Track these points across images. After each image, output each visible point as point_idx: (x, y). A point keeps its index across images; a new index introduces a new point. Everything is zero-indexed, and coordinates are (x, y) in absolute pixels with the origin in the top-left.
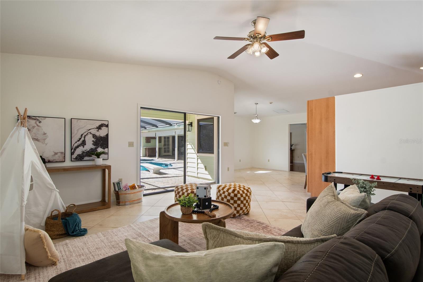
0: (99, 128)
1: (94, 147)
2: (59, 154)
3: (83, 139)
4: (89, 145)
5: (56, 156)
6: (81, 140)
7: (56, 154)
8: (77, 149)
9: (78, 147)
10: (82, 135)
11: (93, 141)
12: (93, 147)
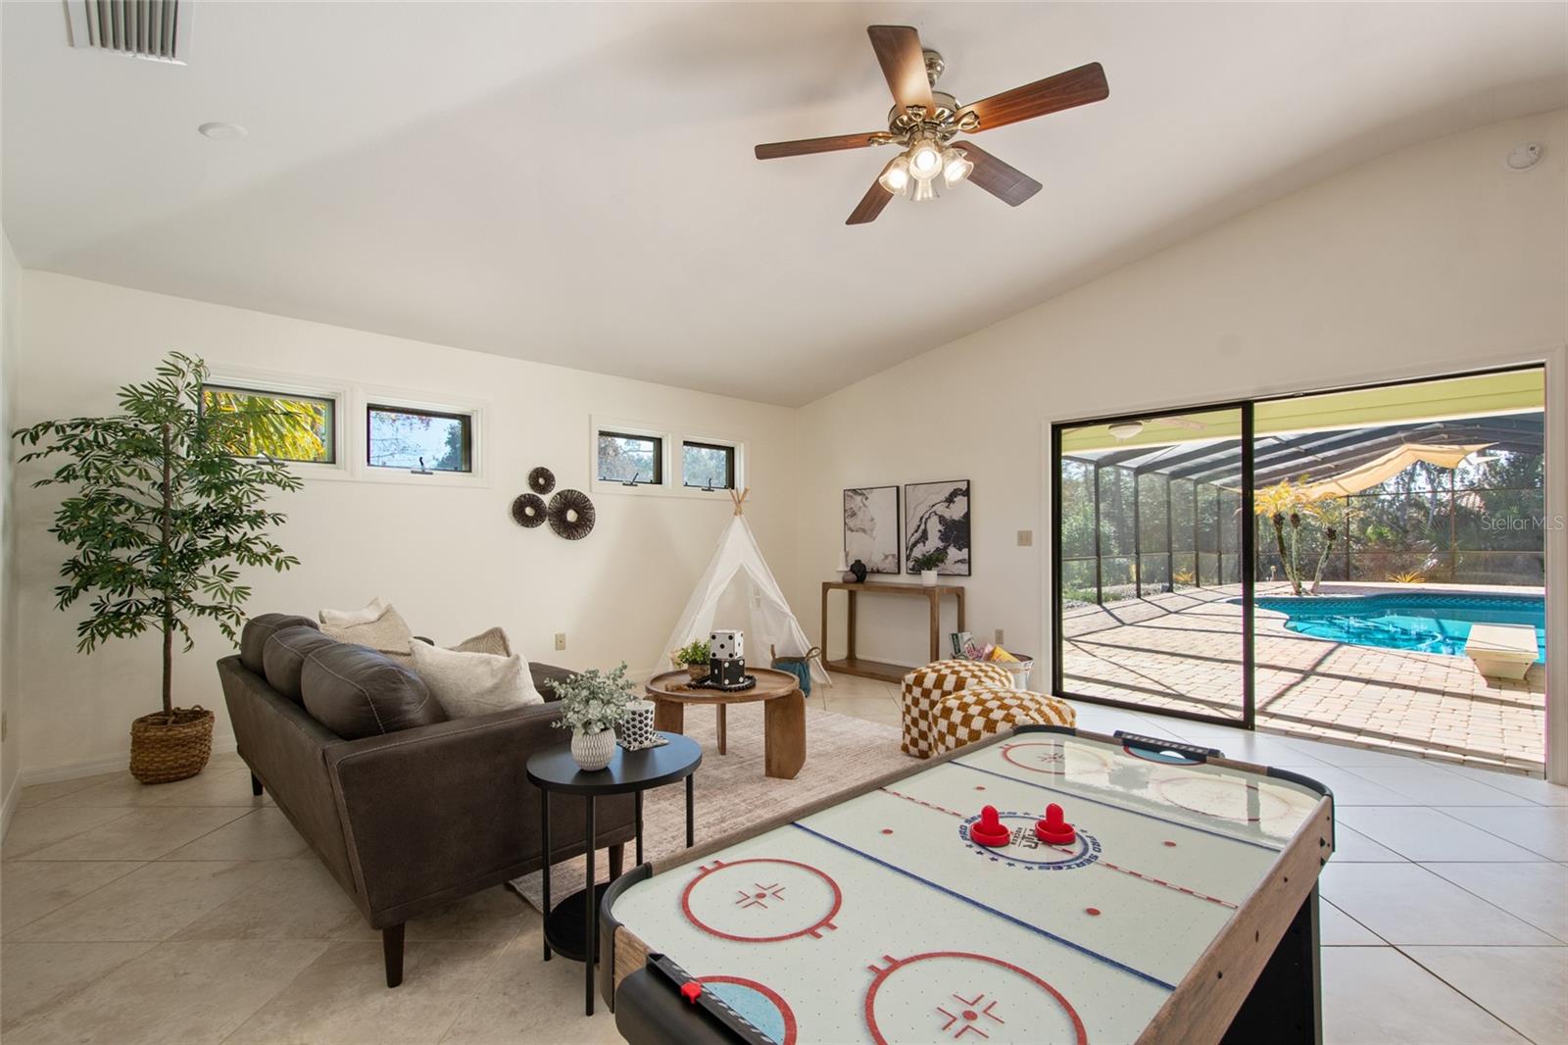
0: (950, 500)
1: (943, 544)
2: (890, 557)
3: (922, 527)
4: (934, 543)
5: (887, 561)
6: (920, 531)
7: (886, 557)
8: (915, 549)
9: (915, 545)
10: (921, 519)
11: (940, 531)
12: (941, 545)
